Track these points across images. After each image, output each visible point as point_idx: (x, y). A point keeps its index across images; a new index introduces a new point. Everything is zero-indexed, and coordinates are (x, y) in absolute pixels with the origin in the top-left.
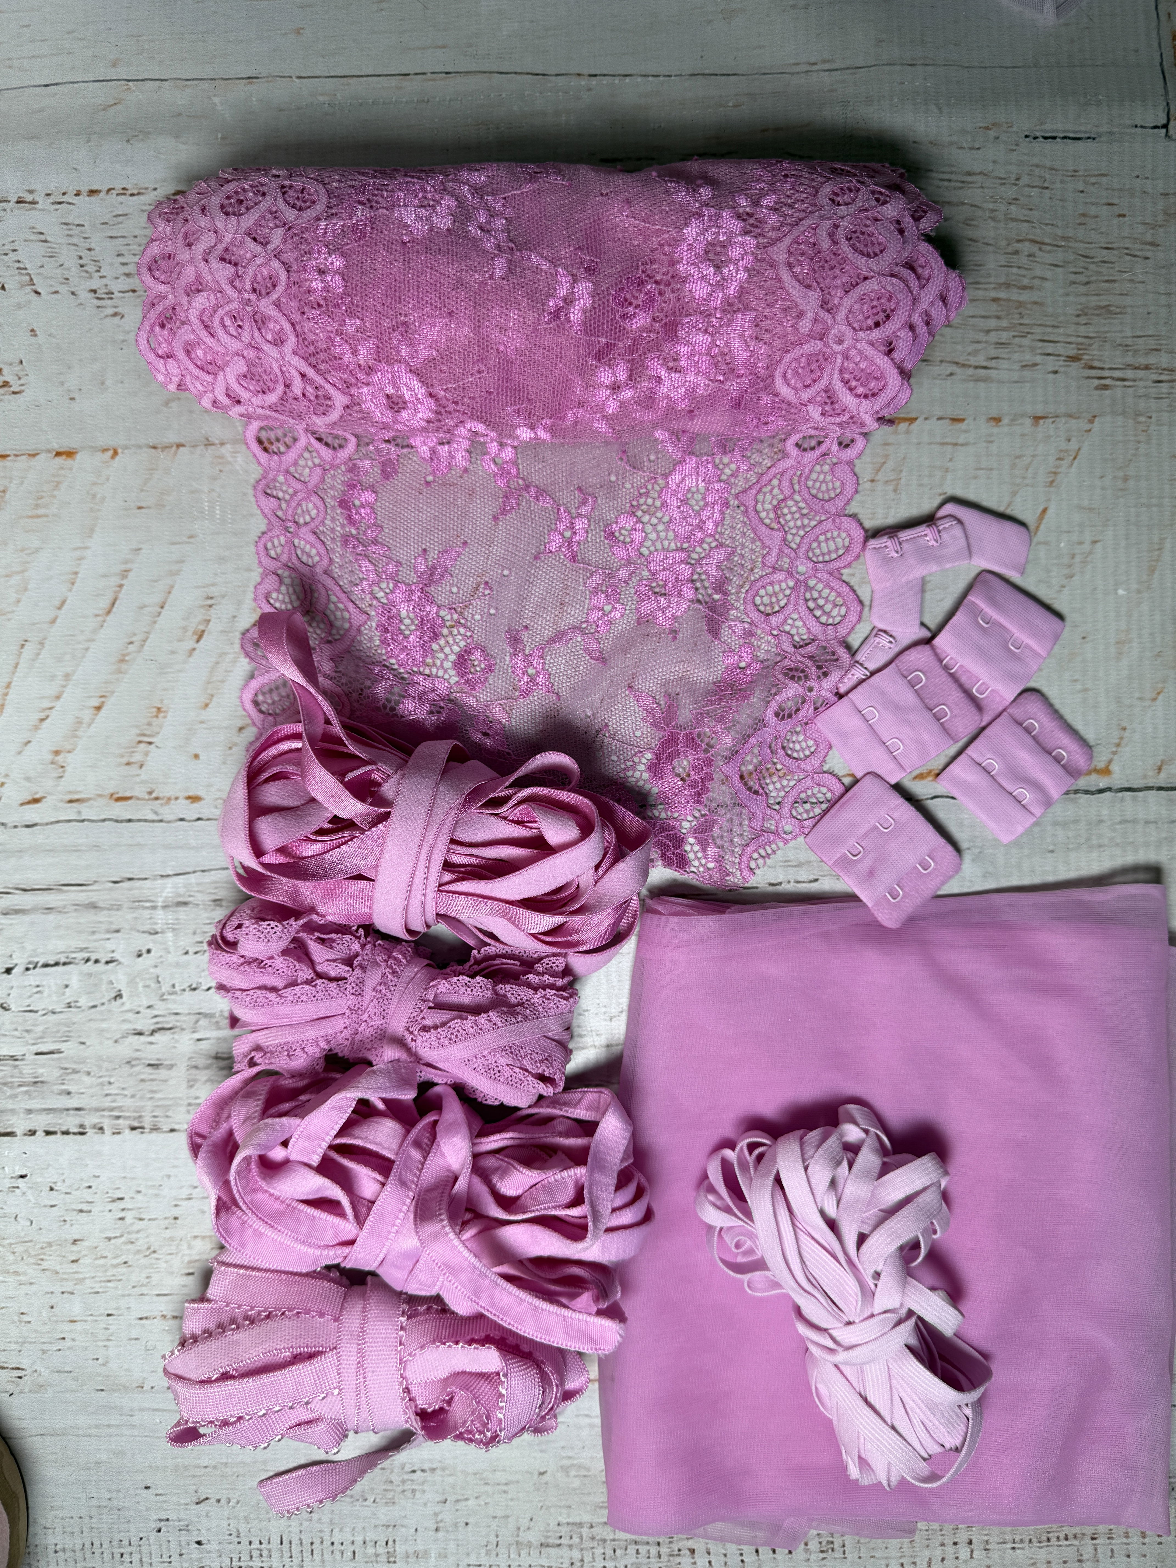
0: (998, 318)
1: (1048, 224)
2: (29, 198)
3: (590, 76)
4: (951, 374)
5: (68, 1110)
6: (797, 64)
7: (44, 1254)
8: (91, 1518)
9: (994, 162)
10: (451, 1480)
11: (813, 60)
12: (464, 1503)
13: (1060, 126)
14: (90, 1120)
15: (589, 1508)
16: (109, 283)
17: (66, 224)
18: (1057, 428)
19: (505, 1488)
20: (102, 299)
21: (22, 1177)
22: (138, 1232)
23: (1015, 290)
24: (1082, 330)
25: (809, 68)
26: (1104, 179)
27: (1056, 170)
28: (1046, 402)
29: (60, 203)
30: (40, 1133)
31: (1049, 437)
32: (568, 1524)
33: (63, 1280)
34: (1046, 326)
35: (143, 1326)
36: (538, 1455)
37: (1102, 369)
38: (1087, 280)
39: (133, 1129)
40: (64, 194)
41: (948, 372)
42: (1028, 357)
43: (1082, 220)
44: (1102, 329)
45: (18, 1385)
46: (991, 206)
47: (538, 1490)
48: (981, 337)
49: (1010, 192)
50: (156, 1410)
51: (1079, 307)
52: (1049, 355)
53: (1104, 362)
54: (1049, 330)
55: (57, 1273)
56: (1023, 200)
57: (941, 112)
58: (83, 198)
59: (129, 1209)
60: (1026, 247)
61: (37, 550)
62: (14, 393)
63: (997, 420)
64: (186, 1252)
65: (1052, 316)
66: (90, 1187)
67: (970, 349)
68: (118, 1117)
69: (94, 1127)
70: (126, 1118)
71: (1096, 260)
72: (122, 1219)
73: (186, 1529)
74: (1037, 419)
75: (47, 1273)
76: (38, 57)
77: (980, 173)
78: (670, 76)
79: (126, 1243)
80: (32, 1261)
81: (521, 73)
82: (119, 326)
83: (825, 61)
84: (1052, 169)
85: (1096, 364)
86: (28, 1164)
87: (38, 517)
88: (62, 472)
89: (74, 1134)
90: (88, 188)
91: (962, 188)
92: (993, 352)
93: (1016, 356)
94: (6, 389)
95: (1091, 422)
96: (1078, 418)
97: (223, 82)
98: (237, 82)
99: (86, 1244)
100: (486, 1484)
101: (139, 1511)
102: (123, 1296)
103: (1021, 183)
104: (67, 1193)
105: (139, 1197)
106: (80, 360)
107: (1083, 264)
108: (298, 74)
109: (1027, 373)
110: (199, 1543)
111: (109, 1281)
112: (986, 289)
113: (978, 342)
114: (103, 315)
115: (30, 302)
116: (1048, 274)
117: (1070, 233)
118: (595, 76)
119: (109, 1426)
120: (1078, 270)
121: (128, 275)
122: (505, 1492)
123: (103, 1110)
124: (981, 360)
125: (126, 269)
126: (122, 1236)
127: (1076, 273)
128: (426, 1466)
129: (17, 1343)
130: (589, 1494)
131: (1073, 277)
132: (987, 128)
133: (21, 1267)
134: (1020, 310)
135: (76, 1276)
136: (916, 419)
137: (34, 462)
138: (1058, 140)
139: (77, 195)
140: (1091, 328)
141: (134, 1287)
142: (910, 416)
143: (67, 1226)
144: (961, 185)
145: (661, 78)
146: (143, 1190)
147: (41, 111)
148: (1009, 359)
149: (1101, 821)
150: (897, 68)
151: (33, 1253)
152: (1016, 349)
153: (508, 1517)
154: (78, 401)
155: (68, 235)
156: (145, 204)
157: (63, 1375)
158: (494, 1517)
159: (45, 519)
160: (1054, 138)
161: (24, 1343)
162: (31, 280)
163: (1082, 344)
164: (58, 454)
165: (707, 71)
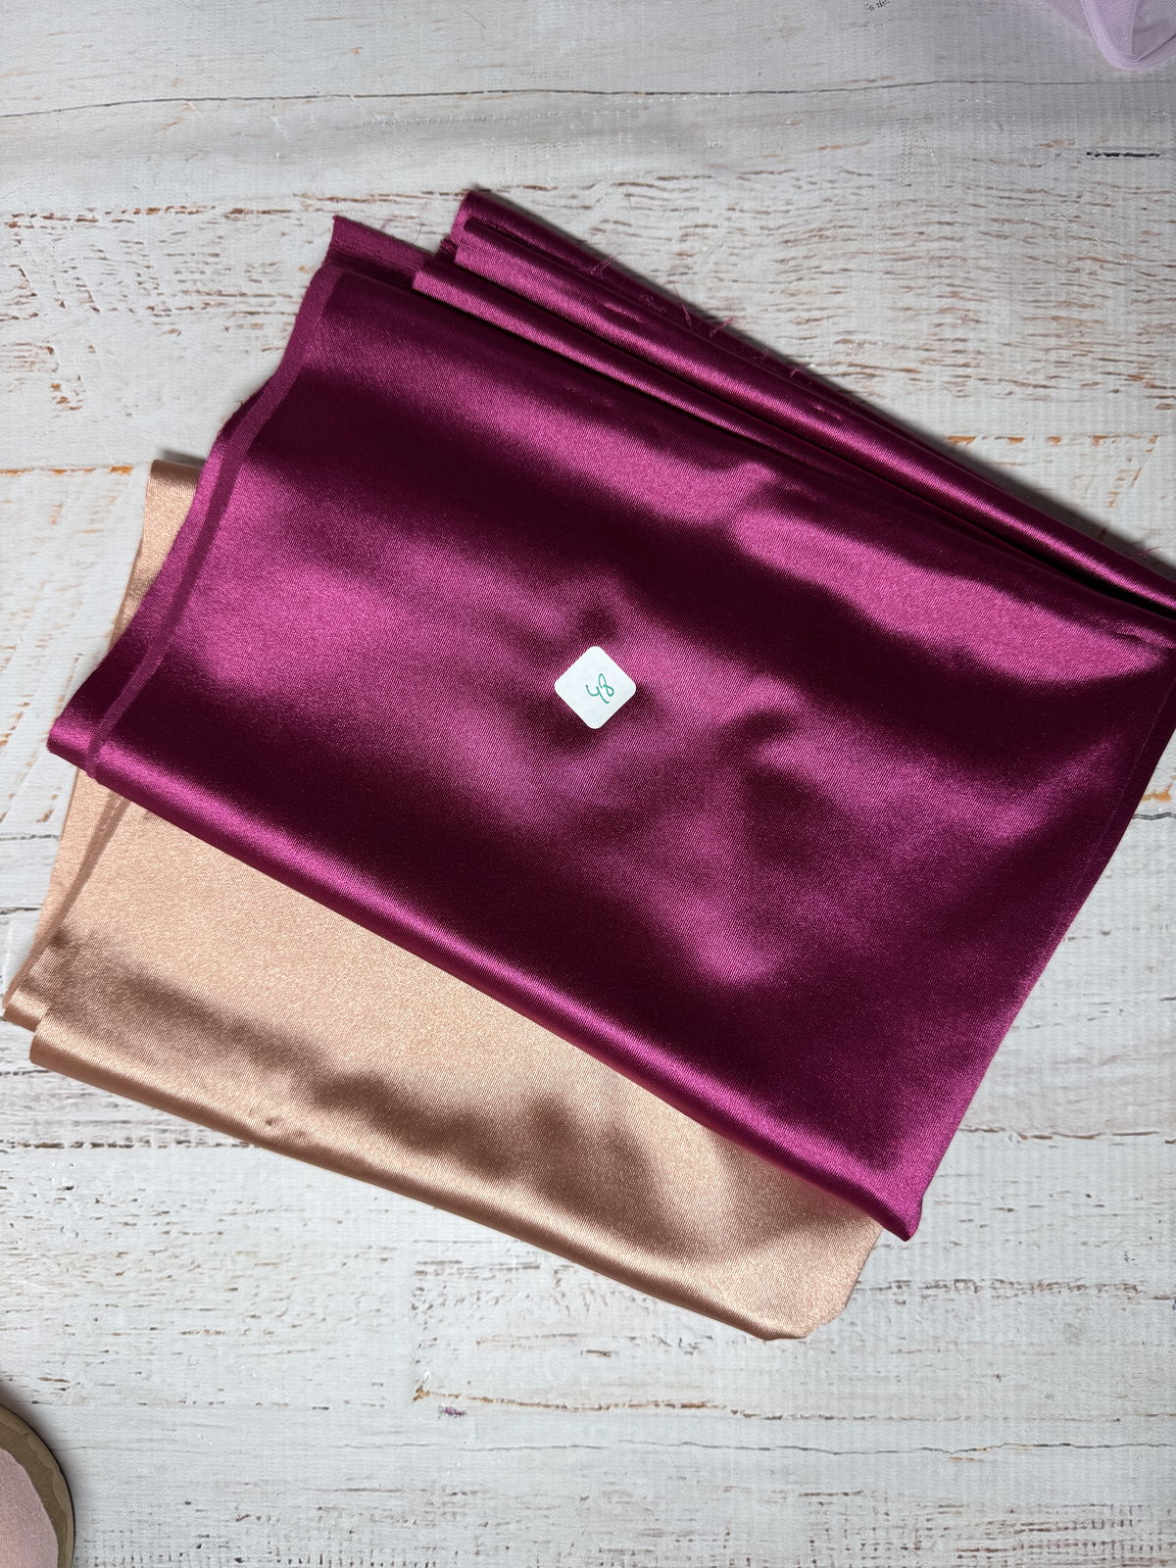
0: (1058, 336)
1: (1109, 242)
2: (89, 216)
3: (647, 94)
4: (1010, 393)
5: (115, 1122)
6: (855, 81)
7: (90, 1266)
8: (132, 1532)
9: (1055, 179)
10: (492, 1503)
11: (871, 77)
12: (505, 1527)
13: (1122, 143)
14: (136, 1133)
15: (631, 1534)
16: (166, 300)
17: (126, 242)
18: (1117, 448)
19: (547, 1513)
20: (160, 316)
21: (69, 1189)
22: (183, 1246)
23: (1076, 309)
24: (1144, 349)
25: (869, 85)
26: (1167, 196)
27: (1118, 187)
28: (1106, 422)
29: (119, 221)
30: (87, 1145)
31: (1109, 456)
32: (610, 1551)
33: (107, 1292)
34: (1108, 345)
35: (186, 1341)
36: (582, 1480)
37: (1165, 388)
38: (1149, 298)
39: (179, 1142)
40: (123, 212)
41: (1007, 392)
42: (1088, 376)
43: (1145, 238)
44: (1164, 348)
45: (61, 1397)
46: (1052, 224)
47: (580, 1515)
48: (1041, 355)
49: (1071, 210)
50: (198, 1425)
51: (1141, 325)
52: (1109, 373)
53: (1166, 381)
54: (1110, 348)
55: (102, 1285)
56: (1084, 218)
57: (1002, 130)
58: (143, 216)
59: (173, 1223)
60: (1088, 265)
61: (92, 565)
62: (72, 409)
63: (1057, 439)
64: (231, 1267)
65: (1113, 334)
66: (136, 1200)
67: (1029, 368)
68: (165, 1131)
69: (141, 1140)
70: (172, 1132)
71: (1157, 278)
72: (167, 1233)
73: (226, 1546)
74: (1097, 438)
75: (92, 1285)
76: (101, 77)
77: (1040, 191)
78: (728, 94)
79: (170, 1257)
80: (78, 1272)
81: (577, 92)
82: (176, 343)
83: (884, 78)
84: (1114, 186)
85: (1158, 383)
86: (74, 1176)
87: (94, 531)
88: (118, 487)
89: (121, 1146)
90: (147, 207)
91: (1023, 205)
92: (1053, 371)
93: (1076, 375)
94: (64, 405)
95: (1153, 441)
96: (1139, 438)
97: (282, 101)
98: (295, 100)
99: (128, 1257)
100: (527, 1508)
101: (180, 1527)
102: (167, 1310)
103: (1082, 200)
104: (112, 1206)
105: (185, 1211)
106: (138, 376)
107: (1145, 283)
108: (356, 93)
109: (1086, 392)
110: (239, 1560)
111: (153, 1295)
112: (1046, 308)
113: (1038, 361)
114: (160, 332)
115: (88, 318)
116: (1110, 292)
117: (1132, 251)
118: (652, 94)
119: (151, 1440)
120: (1139, 288)
121: (185, 292)
122: (546, 1517)
123: (150, 1123)
124: (1040, 379)
125: (184, 287)
126: (166, 1250)
127: (1138, 291)
128: (467, 1489)
129: (62, 1354)
130: (632, 1520)
131: (1135, 295)
132: (1048, 145)
133: (66, 1279)
134: (1082, 328)
135: (121, 1289)
136: (974, 438)
137: (90, 477)
138: (1121, 157)
139: (137, 212)
140: (1153, 347)
141: (177, 1301)
142: (967, 435)
143: (113, 1238)
144: (1023, 203)
145: (719, 96)
146: (188, 1204)
147: (101, 130)
148: (1069, 378)
149: (1160, 847)
150: (958, 85)
151: (78, 1265)
152: (1077, 368)
153: (549, 1542)
154: (134, 416)
155: (127, 253)
156: (203, 222)
157: (106, 1388)
158: (535, 1542)
159: (100, 534)
160: (1118, 155)
161: (68, 1355)
162: (90, 297)
163: (1143, 363)
164: (114, 469)
165: (765, 89)
